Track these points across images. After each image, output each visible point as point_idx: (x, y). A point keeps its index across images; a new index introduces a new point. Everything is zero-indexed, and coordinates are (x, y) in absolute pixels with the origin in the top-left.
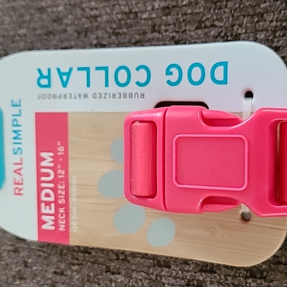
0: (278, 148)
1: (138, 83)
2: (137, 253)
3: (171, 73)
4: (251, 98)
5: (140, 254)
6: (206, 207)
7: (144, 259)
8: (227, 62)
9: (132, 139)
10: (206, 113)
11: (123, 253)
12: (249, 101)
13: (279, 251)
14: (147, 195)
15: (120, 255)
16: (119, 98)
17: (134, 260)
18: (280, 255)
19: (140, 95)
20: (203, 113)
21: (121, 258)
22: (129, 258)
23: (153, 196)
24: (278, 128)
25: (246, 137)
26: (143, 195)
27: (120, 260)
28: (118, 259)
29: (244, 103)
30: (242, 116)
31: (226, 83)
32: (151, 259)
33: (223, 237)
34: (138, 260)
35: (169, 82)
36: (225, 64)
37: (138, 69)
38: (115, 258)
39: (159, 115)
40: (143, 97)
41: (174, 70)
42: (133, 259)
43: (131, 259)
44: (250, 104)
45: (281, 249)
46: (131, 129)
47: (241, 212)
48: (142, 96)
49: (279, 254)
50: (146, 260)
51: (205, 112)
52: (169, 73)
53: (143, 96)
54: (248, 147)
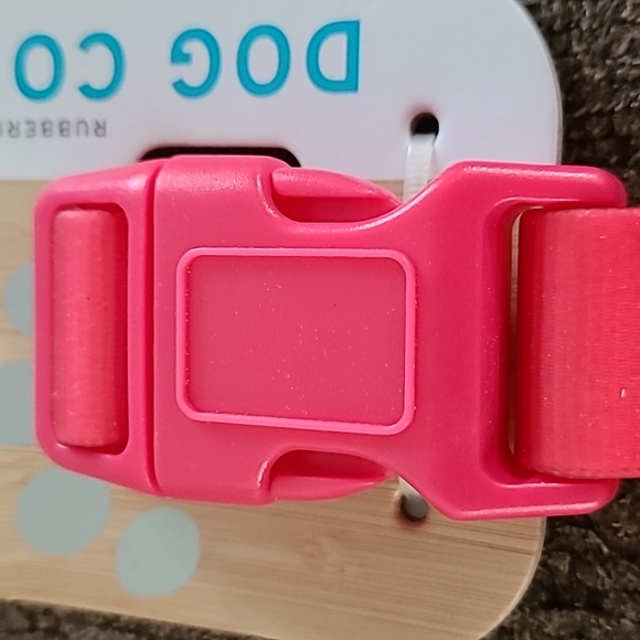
0: (514, 296)
1: (87, 91)
2: (90, 613)
3: (186, 58)
4: (430, 137)
5: (97, 615)
6: (282, 485)
7: (109, 631)
8: (357, 23)
9: (56, 262)
10: (284, 178)
11: (48, 611)
12: (426, 144)
13: (514, 613)
14: (100, 443)
15: (40, 617)
16: (29, 136)
17: (82, 632)
18: (516, 626)
19: (92, 127)
20: (276, 177)
21: (43, 624)
22: (66, 628)
23: (117, 447)
24: (516, 231)
25: (409, 257)
26: (88, 442)
27: (41, 634)
28: (33, 629)
29: (409, 149)
30: (402, 194)
31: (356, 88)
32: (130, 631)
33: (342, 571)
34: (92, 634)
35: (181, 87)
36: (351, 29)
37: (85, 44)
38: (27, 624)
39: (137, 183)
40: (104, 135)
41: (196, 49)
42: (78, 630)
43: (71, 630)
44: (430, 153)
45: (520, 607)
46: (52, 230)
47: (397, 495)
48: (100, 132)
49: (513, 622)
50: (117, 633)
51: (283, 175)
52: (178, 56)
53: (100, 128)
54: (417, 289)
